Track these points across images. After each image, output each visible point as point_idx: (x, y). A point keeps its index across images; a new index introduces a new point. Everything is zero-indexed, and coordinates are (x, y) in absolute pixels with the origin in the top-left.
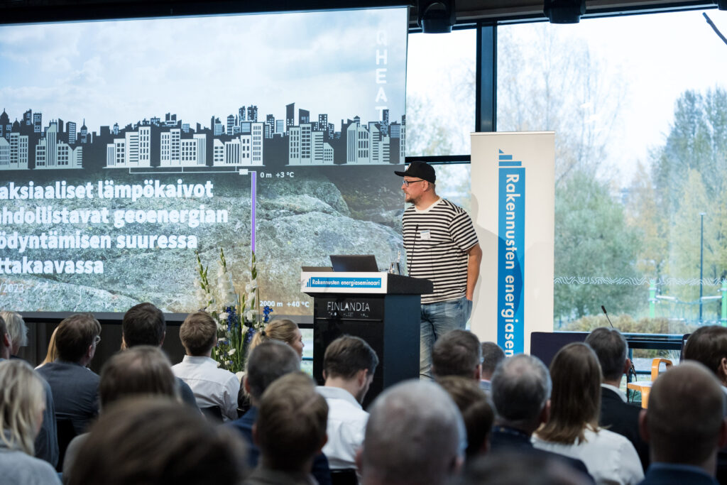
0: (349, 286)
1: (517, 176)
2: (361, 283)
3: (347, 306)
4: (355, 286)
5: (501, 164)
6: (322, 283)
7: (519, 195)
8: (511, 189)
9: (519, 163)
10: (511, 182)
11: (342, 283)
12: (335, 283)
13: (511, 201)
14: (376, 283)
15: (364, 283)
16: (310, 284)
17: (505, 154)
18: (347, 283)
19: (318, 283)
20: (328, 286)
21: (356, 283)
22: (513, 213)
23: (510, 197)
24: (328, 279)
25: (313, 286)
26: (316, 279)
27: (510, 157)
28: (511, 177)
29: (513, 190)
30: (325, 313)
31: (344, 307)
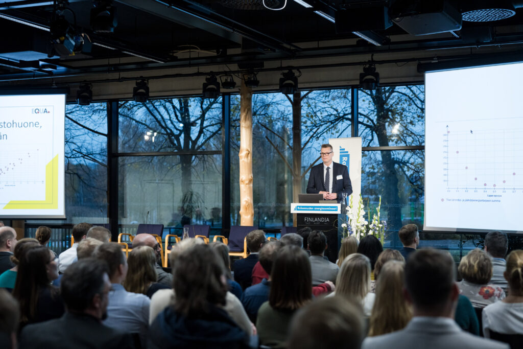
0: (319, 210)
2: (326, 209)
3: (316, 220)
4: (322, 210)
5: (341, 152)
6: (303, 208)
9: (347, 152)
11: (315, 209)
12: (311, 208)
14: (334, 209)
15: (328, 209)
16: (297, 209)
17: (342, 148)
18: (318, 209)
20: (307, 210)
21: (323, 209)
24: (306, 207)
25: (298, 210)
26: (300, 207)
27: (344, 149)
28: (345, 159)
30: (304, 222)
31: (314, 220)
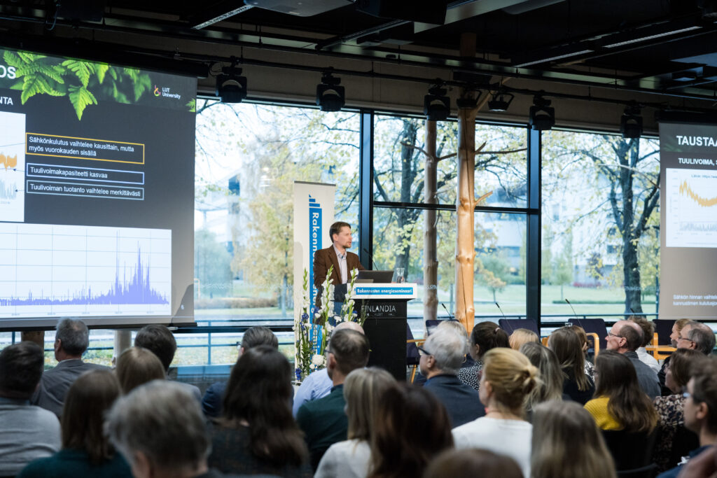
0: (388, 294)
1: (318, 214)
2: (397, 291)
3: (377, 308)
4: (392, 294)
5: (311, 205)
6: (365, 291)
7: (318, 227)
8: (315, 222)
9: (318, 205)
10: (315, 218)
11: (382, 291)
12: (376, 291)
13: (315, 231)
14: (409, 291)
15: (399, 291)
16: (356, 292)
17: (312, 198)
18: (386, 291)
19: (362, 291)
20: (370, 294)
21: (393, 291)
22: (316, 240)
23: (315, 228)
24: (370, 289)
25: (358, 294)
26: (360, 289)
27: (314, 200)
28: (316, 215)
29: (316, 224)
31: (375, 309)
